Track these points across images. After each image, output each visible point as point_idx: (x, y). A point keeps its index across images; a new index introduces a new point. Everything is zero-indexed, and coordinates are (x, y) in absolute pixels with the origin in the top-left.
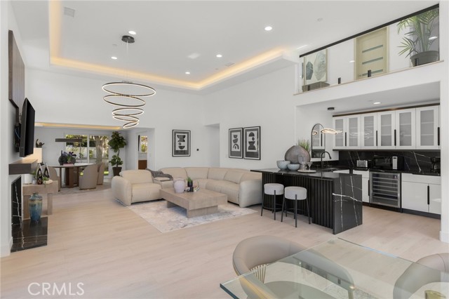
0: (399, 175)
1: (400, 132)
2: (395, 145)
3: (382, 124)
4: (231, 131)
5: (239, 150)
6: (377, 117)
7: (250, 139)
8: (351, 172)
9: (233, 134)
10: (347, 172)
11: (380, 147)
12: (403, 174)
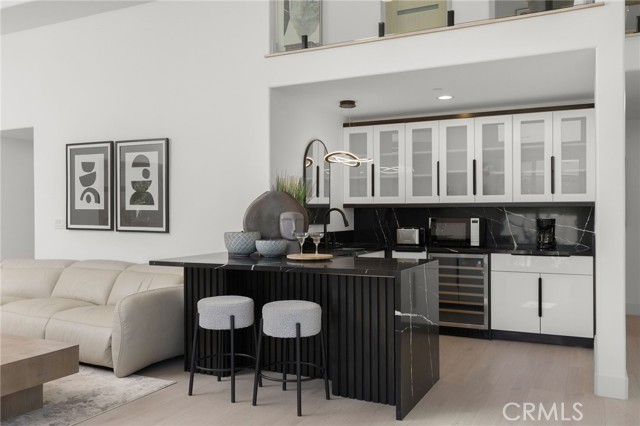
0: (485, 257)
1: (484, 165)
2: (475, 193)
3: (448, 148)
4: (73, 151)
5: (101, 206)
6: (439, 130)
7: (133, 175)
8: (388, 254)
9: (79, 159)
10: (380, 255)
11: (445, 199)
12: (493, 255)
